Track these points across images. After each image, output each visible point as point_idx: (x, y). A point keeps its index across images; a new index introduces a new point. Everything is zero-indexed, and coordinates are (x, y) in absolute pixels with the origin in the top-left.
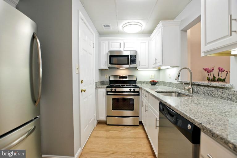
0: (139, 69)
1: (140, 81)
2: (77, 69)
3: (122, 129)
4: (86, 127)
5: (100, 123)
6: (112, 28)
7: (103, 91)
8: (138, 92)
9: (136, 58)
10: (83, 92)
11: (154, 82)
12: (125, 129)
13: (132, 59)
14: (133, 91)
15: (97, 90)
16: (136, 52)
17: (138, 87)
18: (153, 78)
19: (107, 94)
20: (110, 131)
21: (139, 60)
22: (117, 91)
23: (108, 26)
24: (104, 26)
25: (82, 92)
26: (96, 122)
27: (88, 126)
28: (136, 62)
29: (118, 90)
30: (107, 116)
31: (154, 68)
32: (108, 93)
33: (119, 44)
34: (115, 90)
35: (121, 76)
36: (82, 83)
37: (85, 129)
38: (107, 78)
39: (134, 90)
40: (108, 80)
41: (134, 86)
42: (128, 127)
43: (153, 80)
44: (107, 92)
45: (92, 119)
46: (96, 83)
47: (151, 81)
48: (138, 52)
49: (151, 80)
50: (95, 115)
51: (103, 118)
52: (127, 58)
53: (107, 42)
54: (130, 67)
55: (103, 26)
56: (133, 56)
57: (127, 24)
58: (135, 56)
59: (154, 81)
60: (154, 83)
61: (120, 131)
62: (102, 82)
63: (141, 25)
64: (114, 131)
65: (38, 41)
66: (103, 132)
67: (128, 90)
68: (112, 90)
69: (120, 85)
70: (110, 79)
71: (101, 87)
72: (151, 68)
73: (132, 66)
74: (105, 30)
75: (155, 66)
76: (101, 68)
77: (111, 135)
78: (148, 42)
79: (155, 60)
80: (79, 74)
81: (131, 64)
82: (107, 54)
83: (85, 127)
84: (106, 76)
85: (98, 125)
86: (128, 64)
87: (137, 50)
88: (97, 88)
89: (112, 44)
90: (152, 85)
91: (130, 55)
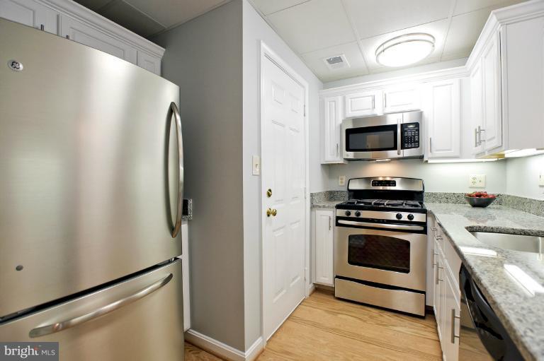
0: (429, 162)
1: (435, 194)
2: (254, 166)
3: (371, 317)
4: (280, 295)
5: (319, 289)
6: (348, 63)
7: (328, 215)
8: (424, 224)
9: (418, 130)
10: (271, 215)
11: (482, 197)
12: (380, 318)
13: (408, 134)
14: (407, 220)
15: (313, 213)
16: (421, 114)
17: (424, 211)
18: (478, 184)
19: (338, 224)
20: (340, 316)
21: (430, 135)
22: (361, 216)
23: (338, 60)
24: (329, 61)
25: (269, 216)
26: (310, 287)
27: (284, 291)
28: (418, 142)
29: (365, 214)
30: (337, 277)
31: (478, 155)
32: (340, 222)
33: (371, 99)
34: (358, 214)
35: (381, 179)
36: (269, 195)
37: (277, 298)
38: (343, 184)
39: (410, 217)
40: (345, 189)
41: (412, 205)
42: (389, 314)
43: (478, 191)
44: (338, 218)
45: (299, 278)
46: (312, 195)
47: (470, 195)
48: (426, 114)
49: (471, 192)
50: (307, 268)
51: (327, 279)
52: (392, 132)
53: (340, 99)
54: (401, 156)
55: (327, 63)
56: (411, 126)
57: (386, 46)
58: (417, 125)
59: (479, 195)
60: (480, 201)
61: (365, 321)
62: (331, 193)
63: (431, 39)
64: (350, 319)
65: (178, 117)
66: (322, 312)
67: (392, 216)
68: (349, 214)
69: (370, 203)
70: (350, 188)
71: (324, 207)
72: (470, 158)
73: (406, 153)
74: (334, 69)
75: (479, 149)
76: (326, 159)
77: (340, 326)
78: (461, 81)
79: (479, 131)
80: (260, 176)
81: (403, 147)
82: (341, 126)
83: (277, 294)
84: (342, 179)
85: (314, 295)
86: (395, 148)
87: (422, 110)
88: (313, 207)
89: (351, 101)
90: (474, 206)
91: (402, 125)
